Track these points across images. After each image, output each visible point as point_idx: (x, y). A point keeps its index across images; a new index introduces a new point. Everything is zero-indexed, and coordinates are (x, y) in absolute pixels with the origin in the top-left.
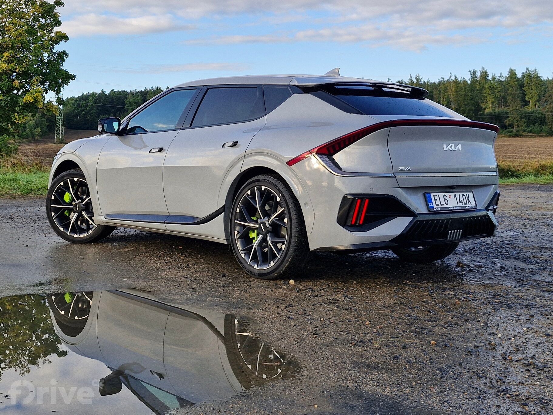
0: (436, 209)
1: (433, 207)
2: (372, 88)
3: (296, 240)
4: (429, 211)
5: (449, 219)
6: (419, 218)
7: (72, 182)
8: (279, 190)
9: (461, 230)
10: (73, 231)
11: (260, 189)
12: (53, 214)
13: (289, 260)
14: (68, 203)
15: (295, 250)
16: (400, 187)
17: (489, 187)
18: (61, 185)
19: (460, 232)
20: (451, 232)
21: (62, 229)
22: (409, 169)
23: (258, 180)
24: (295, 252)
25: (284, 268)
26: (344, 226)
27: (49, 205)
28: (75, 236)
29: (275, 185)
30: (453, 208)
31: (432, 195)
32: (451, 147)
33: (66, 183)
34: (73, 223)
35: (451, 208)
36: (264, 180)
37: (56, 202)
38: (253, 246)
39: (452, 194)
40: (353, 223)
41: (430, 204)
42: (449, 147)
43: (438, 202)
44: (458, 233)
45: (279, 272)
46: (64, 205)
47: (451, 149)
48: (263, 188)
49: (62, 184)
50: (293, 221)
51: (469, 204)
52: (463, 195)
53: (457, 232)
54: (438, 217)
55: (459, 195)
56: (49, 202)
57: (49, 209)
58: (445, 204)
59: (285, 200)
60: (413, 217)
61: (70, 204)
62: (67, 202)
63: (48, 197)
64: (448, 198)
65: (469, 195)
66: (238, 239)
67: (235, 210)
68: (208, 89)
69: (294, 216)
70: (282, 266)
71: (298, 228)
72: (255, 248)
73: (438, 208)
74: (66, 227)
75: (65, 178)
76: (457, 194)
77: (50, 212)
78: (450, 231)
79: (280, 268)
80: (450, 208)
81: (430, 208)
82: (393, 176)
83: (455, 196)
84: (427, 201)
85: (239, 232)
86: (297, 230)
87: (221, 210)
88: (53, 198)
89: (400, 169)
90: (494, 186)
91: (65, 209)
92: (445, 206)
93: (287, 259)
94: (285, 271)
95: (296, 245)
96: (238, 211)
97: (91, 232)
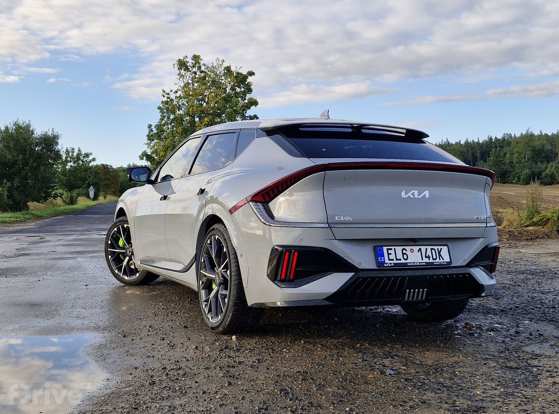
0: (387, 265)
1: (384, 262)
2: (350, 130)
3: (235, 294)
4: (378, 267)
5: (406, 277)
6: (361, 274)
7: (123, 227)
8: (225, 239)
9: (426, 290)
10: (125, 273)
11: (215, 238)
12: (110, 257)
13: (230, 315)
14: (122, 248)
15: (235, 305)
16: (336, 239)
17: (474, 240)
18: (115, 231)
19: (423, 292)
20: (410, 292)
21: (117, 271)
22: (348, 219)
23: (214, 229)
24: (234, 307)
25: (227, 323)
26: (274, 281)
27: (107, 249)
28: (126, 278)
29: (223, 235)
30: (413, 264)
31: (385, 249)
32: (413, 194)
33: (119, 230)
34: (125, 266)
35: (411, 264)
36: (217, 228)
37: (112, 246)
38: (209, 297)
39: (416, 248)
40: (282, 278)
41: (380, 259)
42: (410, 194)
43: (392, 257)
44: (421, 292)
45: (223, 327)
46: (118, 250)
47: (412, 197)
48: (217, 237)
49: (116, 229)
50: (233, 274)
51: (440, 259)
52: (432, 249)
53: (419, 292)
54: (389, 274)
55: (426, 249)
56: (107, 246)
57: (107, 252)
58: (402, 259)
59: (228, 250)
60: (354, 273)
61: (123, 248)
62: (121, 246)
63: (106, 242)
64: (408, 252)
65: (441, 249)
66: (202, 289)
67: (200, 260)
68: (208, 136)
69: (233, 268)
70: (225, 320)
71: (237, 281)
72: (211, 300)
73: (390, 264)
74: (120, 269)
75: (118, 224)
76: (423, 248)
77: (107, 255)
78: (408, 291)
79: (224, 323)
80: (408, 264)
81: (380, 264)
82: (327, 226)
83: (420, 250)
84: (378, 253)
85: (203, 283)
86: (236, 284)
87: (194, 260)
88: (109, 242)
89: (337, 218)
90: (482, 239)
91: (119, 253)
92: (403, 261)
93: (228, 313)
94: (229, 326)
95: (235, 299)
96: (202, 261)
97: (138, 275)
